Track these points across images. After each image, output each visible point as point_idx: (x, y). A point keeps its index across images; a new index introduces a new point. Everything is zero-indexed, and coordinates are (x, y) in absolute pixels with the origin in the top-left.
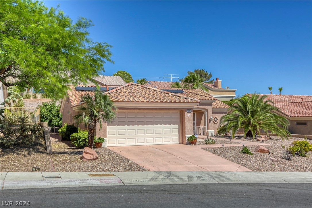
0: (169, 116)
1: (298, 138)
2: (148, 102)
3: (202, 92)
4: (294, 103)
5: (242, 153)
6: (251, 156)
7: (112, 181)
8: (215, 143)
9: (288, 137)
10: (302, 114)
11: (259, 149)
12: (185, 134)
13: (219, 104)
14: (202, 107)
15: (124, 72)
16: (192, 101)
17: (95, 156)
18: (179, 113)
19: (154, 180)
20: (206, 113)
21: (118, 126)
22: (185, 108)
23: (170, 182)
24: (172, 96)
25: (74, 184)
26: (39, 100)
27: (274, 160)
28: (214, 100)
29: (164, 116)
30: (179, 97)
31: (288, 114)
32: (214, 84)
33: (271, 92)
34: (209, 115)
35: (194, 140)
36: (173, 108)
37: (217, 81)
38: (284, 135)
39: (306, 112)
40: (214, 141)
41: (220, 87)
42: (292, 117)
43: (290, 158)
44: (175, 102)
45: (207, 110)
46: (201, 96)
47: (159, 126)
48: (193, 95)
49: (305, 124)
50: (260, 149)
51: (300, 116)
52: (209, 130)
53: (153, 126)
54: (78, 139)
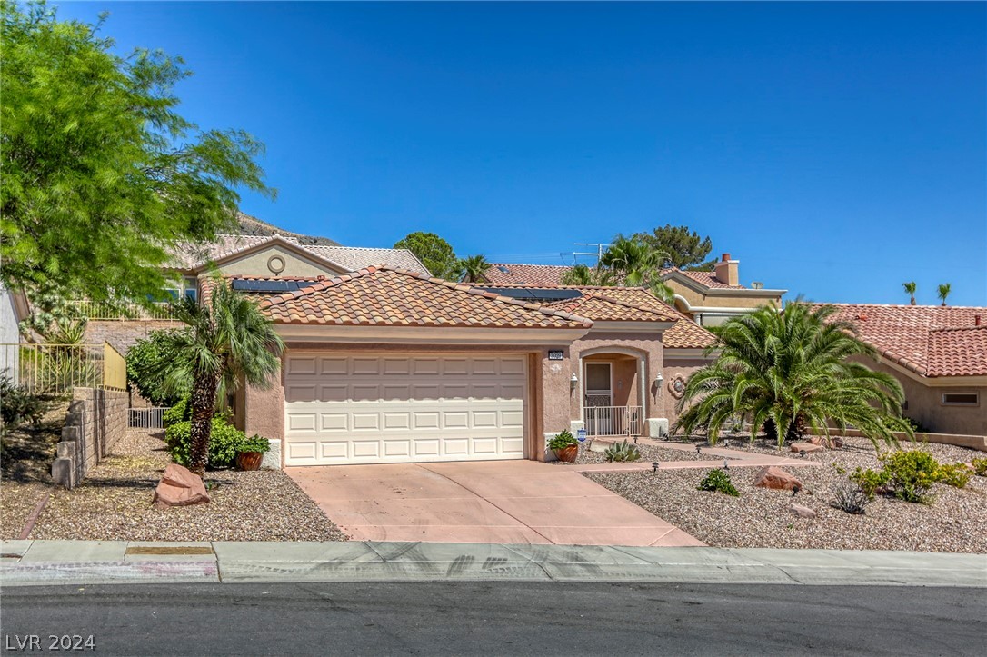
0: (492, 372)
1: (937, 445)
2: (414, 324)
3: (645, 297)
4: (948, 331)
5: (703, 489)
6: (731, 499)
7: (186, 568)
8: (638, 457)
9: (900, 442)
10: (962, 368)
11: (764, 478)
12: (542, 429)
13: (692, 334)
14: (628, 343)
15: (430, 235)
16: (565, 322)
17: (194, 493)
18: (524, 361)
19: (330, 569)
20: (643, 363)
21: (322, 401)
22: (543, 346)
23: (380, 576)
24: (504, 306)
25: (47, 577)
26: (147, 323)
27: (803, 512)
28: (668, 320)
29: (475, 372)
30: (525, 309)
31: (919, 369)
32: (714, 274)
33: (912, 300)
34: (651, 370)
35: (569, 446)
36: (503, 346)
37: (724, 263)
38: (885, 433)
39: (978, 360)
40: (637, 451)
41: (734, 284)
42: (931, 376)
43: (860, 506)
44: (507, 326)
45: (646, 354)
46: (627, 309)
47: (457, 401)
48: (599, 307)
49: (973, 399)
50: (769, 479)
51: (957, 375)
52: (650, 419)
53: (437, 401)
54: (184, 440)
